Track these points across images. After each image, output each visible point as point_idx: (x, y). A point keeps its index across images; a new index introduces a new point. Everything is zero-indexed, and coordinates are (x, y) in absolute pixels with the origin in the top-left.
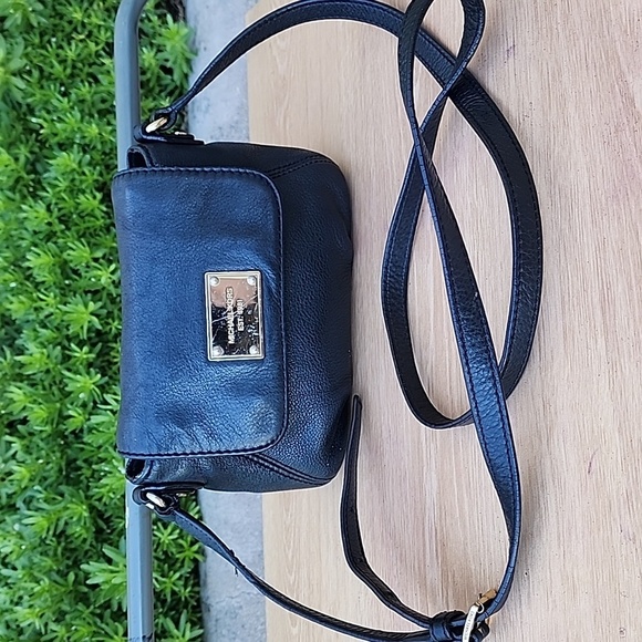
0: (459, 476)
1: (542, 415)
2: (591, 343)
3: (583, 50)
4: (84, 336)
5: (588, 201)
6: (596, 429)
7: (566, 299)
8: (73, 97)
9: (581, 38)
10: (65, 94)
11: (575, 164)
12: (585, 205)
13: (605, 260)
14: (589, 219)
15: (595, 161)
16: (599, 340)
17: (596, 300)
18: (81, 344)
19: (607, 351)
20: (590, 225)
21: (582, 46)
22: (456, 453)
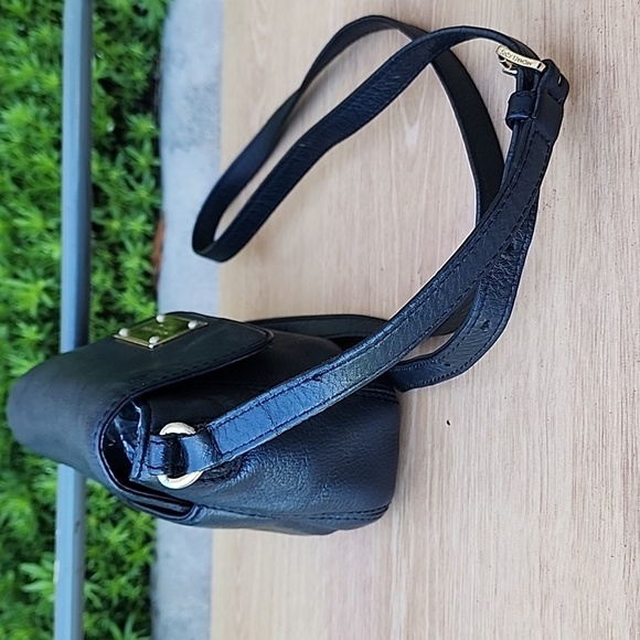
0: (432, 610)
1: (537, 577)
2: (606, 513)
3: (628, 143)
4: (33, 312)
5: (617, 337)
6: (601, 618)
7: (579, 449)
8: (32, 39)
9: (627, 126)
10: (23, 34)
11: (605, 286)
12: (613, 341)
13: (633, 417)
14: (617, 360)
15: (631, 289)
16: (616, 514)
17: (617, 463)
18: (30, 321)
19: (625, 531)
20: (617, 368)
21: (628, 137)
22: (431, 581)
